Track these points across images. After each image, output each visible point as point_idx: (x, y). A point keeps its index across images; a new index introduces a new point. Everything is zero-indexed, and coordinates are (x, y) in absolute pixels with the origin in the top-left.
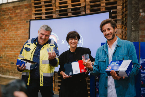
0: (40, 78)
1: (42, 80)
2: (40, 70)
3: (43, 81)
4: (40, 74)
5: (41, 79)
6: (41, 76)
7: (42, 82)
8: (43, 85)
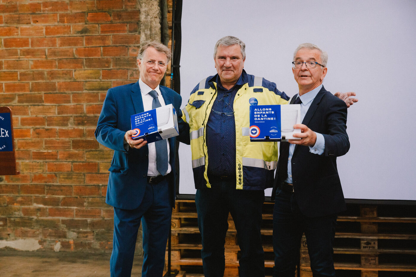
0: (237, 171)
1: (240, 176)
2: (237, 152)
3: (242, 178)
4: (237, 161)
5: (239, 173)
6: (239, 165)
7: (240, 179)
8: (242, 188)
